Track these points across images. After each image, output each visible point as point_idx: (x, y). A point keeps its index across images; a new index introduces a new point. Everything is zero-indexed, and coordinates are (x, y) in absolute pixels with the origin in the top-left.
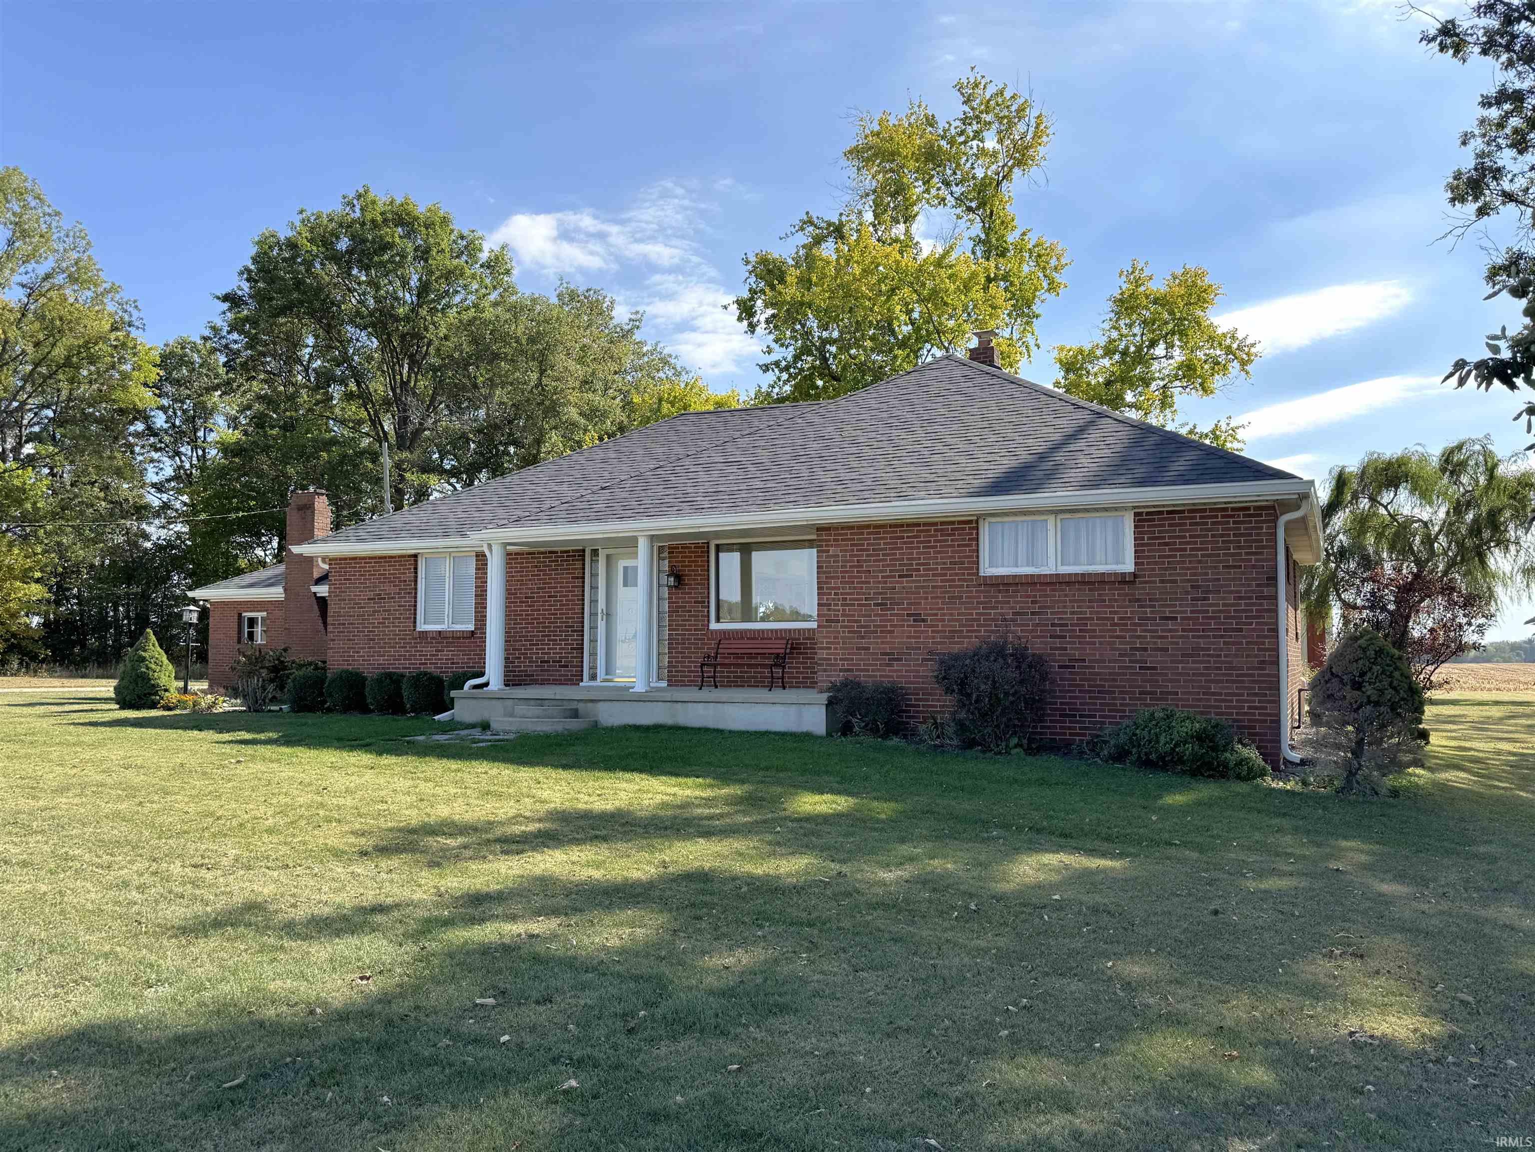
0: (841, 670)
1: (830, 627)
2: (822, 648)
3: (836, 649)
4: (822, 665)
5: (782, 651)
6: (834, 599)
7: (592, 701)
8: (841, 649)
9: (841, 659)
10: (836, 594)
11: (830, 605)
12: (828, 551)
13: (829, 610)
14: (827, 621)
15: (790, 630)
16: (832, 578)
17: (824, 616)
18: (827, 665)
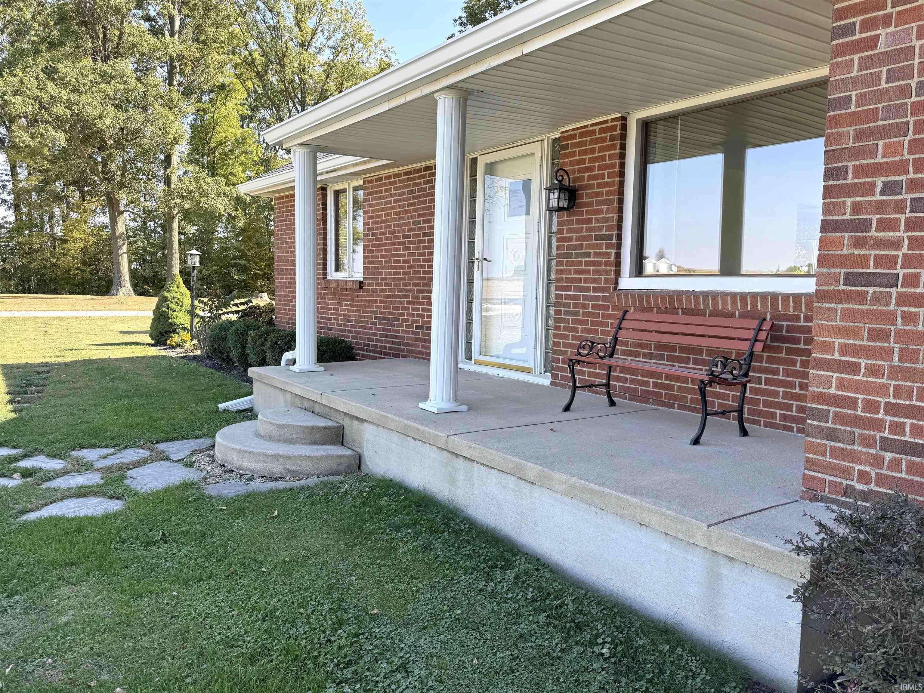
0: (886, 444)
1: (860, 298)
2: (828, 365)
3: (874, 371)
4: (823, 416)
5: (745, 346)
6: (880, 207)
7: (358, 419)
8: (894, 372)
9: (890, 409)
10: (888, 188)
11: (865, 225)
12: (873, 42)
13: (859, 243)
14: (850, 279)
15: (774, 296)
16: (882, 132)
17: (841, 261)
18: (839, 418)
